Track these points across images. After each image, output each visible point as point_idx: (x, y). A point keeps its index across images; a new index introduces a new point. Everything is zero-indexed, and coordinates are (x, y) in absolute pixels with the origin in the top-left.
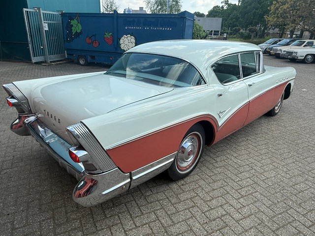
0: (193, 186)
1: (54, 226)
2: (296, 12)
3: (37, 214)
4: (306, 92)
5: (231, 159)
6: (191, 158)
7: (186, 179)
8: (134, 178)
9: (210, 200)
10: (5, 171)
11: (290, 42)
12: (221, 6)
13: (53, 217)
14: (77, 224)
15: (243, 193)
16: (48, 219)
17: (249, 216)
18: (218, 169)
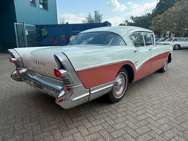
0: (124, 105)
1: (41, 128)
2: (166, 23)
3: (29, 123)
4: (179, 62)
5: (144, 92)
6: (122, 88)
7: (119, 102)
8: (92, 92)
9: (136, 112)
10: (6, 103)
11: (164, 39)
12: (124, 24)
13: (40, 124)
14: (56, 126)
15: (155, 107)
16: (37, 125)
17: (162, 118)
18: (137, 97)
